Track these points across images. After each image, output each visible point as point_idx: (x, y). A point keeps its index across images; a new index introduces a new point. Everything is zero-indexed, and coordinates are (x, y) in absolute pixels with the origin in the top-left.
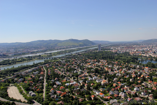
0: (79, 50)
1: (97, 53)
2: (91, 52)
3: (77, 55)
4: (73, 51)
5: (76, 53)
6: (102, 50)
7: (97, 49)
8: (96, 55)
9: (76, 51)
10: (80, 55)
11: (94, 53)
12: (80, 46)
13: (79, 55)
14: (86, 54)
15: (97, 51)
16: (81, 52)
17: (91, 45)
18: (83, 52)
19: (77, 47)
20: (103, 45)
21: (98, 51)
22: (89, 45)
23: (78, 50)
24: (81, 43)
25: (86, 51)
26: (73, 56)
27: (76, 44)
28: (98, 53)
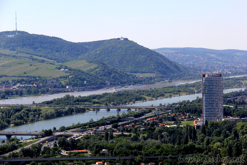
0: (70, 113)
2: (151, 129)
3: (51, 145)
4: (25, 116)
5: (48, 133)
6: (227, 113)
7: (193, 110)
8: (191, 150)
9: (48, 117)
10: (73, 145)
11: (171, 132)
12: (80, 80)
13: (65, 145)
15: (194, 124)
16: (83, 127)
17: (149, 81)
18: (92, 125)
19: (58, 89)
20: (237, 82)
21: (198, 122)
22: (140, 82)
23: (59, 114)
24: (81, 64)
25: (114, 122)
26: (26, 153)
27: (48, 71)
28: (200, 136)
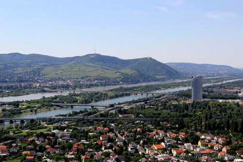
0: (122, 95)
1: (186, 107)
2: (164, 105)
3: (113, 112)
4: (100, 97)
5: (112, 106)
6: (204, 97)
7: (187, 95)
8: (186, 116)
9: (111, 98)
10: (125, 112)
11: (175, 106)
12: (126, 79)
13: (120, 112)
14: (147, 112)
15: (187, 102)
16: (129, 103)
17: (163, 80)
18: (134, 102)
19: (116, 83)
21: (189, 101)
22: (158, 80)
23: (117, 96)
24: (128, 71)
25: (145, 101)
26: (102, 115)
27: (111, 74)
28: (190, 108)
